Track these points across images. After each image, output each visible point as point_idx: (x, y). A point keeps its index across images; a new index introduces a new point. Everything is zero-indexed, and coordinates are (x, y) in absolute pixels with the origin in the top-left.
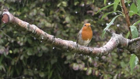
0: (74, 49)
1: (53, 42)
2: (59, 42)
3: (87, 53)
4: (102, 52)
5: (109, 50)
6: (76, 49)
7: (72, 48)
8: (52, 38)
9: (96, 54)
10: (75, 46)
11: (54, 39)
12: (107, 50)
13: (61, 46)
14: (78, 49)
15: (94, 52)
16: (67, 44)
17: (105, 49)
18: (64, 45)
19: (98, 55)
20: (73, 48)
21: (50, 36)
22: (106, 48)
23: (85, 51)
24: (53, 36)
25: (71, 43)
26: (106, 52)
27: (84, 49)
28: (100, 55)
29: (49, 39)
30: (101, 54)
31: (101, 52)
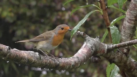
0: (35, 63)
1: (8, 54)
2: (15, 55)
3: (52, 67)
4: (73, 64)
5: (82, 61)
6: (38, 62)
7: (33, 61)
8: (6, 50)
9: (64, 66)
10: (37, 59)
11: (9, 51)
12: (79, 61)
13: (18, 60)
14: (40, 61)
15: (61, 65)
16: (26, 56)
17: (76, 60)
18: (22, 58)
19: (67, 68)
20: (35, 61)
21: (4, 47)
22: (78, 57)
23: (50, 64)
24: (8, 47)
25: (31, 55)
26: (77, 63)
27: (48, 62)
28: (69, 68)
29: (2, 52)
30: (72, 67)
31: (71, 64)
